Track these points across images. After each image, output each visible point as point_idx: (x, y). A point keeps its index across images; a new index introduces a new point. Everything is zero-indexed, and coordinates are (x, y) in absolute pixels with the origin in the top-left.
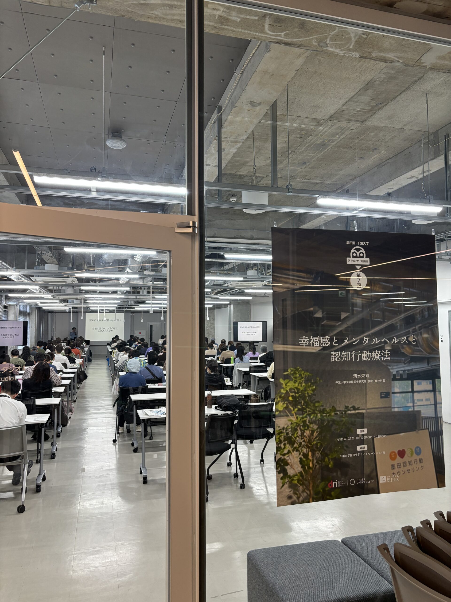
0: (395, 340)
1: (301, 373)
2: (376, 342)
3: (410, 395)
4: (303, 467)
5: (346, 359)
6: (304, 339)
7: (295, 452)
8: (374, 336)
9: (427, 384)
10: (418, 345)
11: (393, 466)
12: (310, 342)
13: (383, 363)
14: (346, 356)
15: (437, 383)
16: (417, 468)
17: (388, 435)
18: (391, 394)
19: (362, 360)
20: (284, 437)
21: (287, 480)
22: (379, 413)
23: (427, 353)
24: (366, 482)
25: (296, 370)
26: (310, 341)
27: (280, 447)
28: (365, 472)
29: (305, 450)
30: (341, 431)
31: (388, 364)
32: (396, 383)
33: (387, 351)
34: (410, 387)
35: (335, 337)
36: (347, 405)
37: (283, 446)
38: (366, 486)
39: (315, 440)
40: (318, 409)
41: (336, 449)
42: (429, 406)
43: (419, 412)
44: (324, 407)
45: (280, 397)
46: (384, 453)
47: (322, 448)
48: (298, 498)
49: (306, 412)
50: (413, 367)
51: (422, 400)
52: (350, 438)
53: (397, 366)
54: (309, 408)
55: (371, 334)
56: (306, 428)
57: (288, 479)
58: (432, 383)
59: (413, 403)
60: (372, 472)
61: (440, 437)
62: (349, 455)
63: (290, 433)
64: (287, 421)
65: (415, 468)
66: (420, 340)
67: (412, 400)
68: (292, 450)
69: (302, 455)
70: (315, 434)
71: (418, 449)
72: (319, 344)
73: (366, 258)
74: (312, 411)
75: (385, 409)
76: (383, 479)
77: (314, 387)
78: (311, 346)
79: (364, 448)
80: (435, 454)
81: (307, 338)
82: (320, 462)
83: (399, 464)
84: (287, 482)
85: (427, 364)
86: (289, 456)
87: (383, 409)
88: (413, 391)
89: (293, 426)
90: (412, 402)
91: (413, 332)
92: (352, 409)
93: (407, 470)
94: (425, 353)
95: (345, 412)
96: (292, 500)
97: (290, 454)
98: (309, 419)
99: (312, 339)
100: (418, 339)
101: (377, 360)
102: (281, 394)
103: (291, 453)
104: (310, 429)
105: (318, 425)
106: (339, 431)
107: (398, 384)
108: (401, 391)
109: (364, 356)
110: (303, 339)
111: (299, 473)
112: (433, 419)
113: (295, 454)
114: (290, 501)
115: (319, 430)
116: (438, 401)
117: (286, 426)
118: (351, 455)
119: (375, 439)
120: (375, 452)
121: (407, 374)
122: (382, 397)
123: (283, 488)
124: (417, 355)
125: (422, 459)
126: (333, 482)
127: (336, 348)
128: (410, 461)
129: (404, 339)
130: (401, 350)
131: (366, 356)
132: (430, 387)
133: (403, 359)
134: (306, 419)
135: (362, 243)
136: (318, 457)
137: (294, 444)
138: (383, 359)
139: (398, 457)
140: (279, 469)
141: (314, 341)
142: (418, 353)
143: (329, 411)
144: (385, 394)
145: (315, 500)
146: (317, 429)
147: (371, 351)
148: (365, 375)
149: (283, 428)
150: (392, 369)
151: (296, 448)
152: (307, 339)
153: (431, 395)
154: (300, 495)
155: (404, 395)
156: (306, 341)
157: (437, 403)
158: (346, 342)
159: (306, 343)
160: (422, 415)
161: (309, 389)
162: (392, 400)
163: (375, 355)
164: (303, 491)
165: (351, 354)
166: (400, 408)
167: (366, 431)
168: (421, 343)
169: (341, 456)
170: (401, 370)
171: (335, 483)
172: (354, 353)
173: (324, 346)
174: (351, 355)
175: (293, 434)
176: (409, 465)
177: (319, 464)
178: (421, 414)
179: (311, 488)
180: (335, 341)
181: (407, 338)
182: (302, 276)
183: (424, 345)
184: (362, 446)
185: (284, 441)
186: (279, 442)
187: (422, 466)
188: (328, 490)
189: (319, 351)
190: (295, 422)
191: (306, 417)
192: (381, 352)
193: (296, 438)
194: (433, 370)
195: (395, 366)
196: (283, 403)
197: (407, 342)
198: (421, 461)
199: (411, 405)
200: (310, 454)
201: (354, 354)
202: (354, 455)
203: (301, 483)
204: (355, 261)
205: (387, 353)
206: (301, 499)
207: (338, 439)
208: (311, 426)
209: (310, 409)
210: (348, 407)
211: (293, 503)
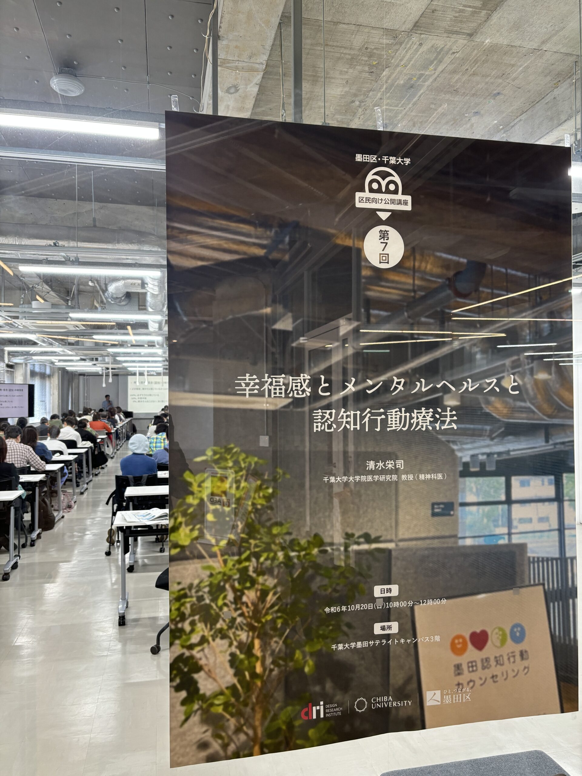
0: (470, 386)
1: (238, 458)
2: (424, 390)
3: (502, 510)
4: (238, 673)
5: (348, 427)
6: (247, 381)
7: (218, 640)
8: (417, 376)
9: (543, 484)
10: (525, 396)
11: (458, 667)
12: (261, 387)
13: (440, 437)
14: (349, 419)
15: (567, 483)
16: (513, 671)
17: (447, 598)
18: (456, 506)
19: (388, 429)
20: (192, 606)
21: (196, 707)
22: (427, 549)
23: (544, 414)
24: (394, 704)
25: (225, 452)
26: (262, 384)
27: (182, 630)
28: (392, 681)
29: (243, 636)
30: (335, 590)
31: (451, 438)
32: (471, 482)
33: (449, 409)
34: (503, 491)
35: (323, 377)
36: (350, 531)
37: (187, 627)
38: (394, 712)
39: (271, 611)
40: (277, 541)
41: (321, 632)
42: (546, 534)
43: (522, 547)
44: (293, 537)
45: (184, 514)
46: (437, 638)
47: (288, 631)
48: (225, 746)
49: (249, 548)
50: (511, 446)
51: (530, 520)
52: (358, 606)
53: (471, 443)
54: (255, 539)
55: (410, 371)
56: (248, 585)
57: (200, 702)
58: (553, 482)
59: (510, 525)
60: (408, 681)
61: (571, 601)
62: (353, 645)
63: (206, 596)
64: (200, 571)
65: (510, 672)
66: (529, 386)
67: (505, 520)
68: (212, 636)
69: (237, 647)
70: (270, 598)
71: (519, 629)
72: (283, 391)
73: (402, 194)
74: (264, 546)
75: (443, 540)
76: (434, 698)
77: (270, 491)
78: (264, 396)
79: (390, 627)
80: (558, 640)
81: (255, 377)
82: (281, 662)
83: (472, 662)
84: (198, 710)
85: (543, 439)
86: (203, 650)
87: (436, 541)
88: (509, 501)
89: (216, 582)
90: (507, 524)
91: (513, 368)
92: (362, 540)
93: (491, 675)
94: (540, 414)
95: (346, 547)
96: (210, 751)
97: (205, 645)
98: (255, 565)
99: (266, 379)
100: (525, 384)
101: (424, 429)
102: (185, 507)
103: (209, 643)
104: (256, 586)
105: (277, 577)
106: (330, 590)
107: (473, 485)
108: (481, 500)
109: (394, 419)
110: (245, 379)
111: (227, 688)
112: (555, 562)
113: (220, 644)
114: (203, 754)
115: (279, 589)
116: (567, 522)
117: (196, 582)
118: (359, 645)
119: (416, 608)
120: (415, 636)
121: (498, 462)
122: (434, 514)
123: (186, 725)
124: (521, 419)
125: (526, 652)
126: (313, 706)
127: (324, 403)
128: (497, 655)
129: (490, 384)
130: (481, 408)
131: (398, 419)
132: (550, 491)
133: (488, 428)
134: (247, 564)
135: (393, 160)
136: (277, 650)
137: (217, 621)
138: (438, 428)
139: (470, 646)
140: (178, 681)
141: (271, 384)
142: (524, 415)
143: (306, 545)
144: (442, 506)
145: (266, 750)
146: (275, 587)
147: (409, 410)
148: (395, 464)
149: (190, 587)
150: (460, 450)
151: (221, 630)
152: (254, 379)
153: (552, 509)
154: (231, 740)
155: (487, 508)
156: (252, 383)
157: (566, 527)
158: (351, 388)
159: (253, 390)
160: (530, 554)
161: (257, 496)
162: (460, 521)
163: (421, 418)
164: (239, 730)
165: (360, 415)
166: (477, 539)
167: (395, 590)
168: (531, 393)
169: (334, 647)
170: (483, 454)
171: (318, 708)
172: (369, 412)
173: (296, 396)
174: (362, 418)
175: (214, 599)
176: (496, 666)
177: (279, 666)
178: (526, 552)
179: (257, 723)
180: (324, 385)
181: (499, 380)
182: (244, 231)
183: (539, 397)
184: (386, 624)
185: (192, 614)
186: (178, 619)
187: (525, 668)
188: (301, 726)
189: (285, 407)
190: (220, 573)
191: (248, 559)
192: (435, 412)
193: (221, 609)
194: (557, 453)
195: (467, 443)
196: (191, 527)
197: (498, 390)
198: (524, 657)
199: (505, 530)
200: (257, 642)
201: (369, 415)
202: (365, 644)
203: (234, 711)
204: (375, 200)
205: (448, 413)
206: (232, 748)
207: (327, 610)
208: (261, 579)
209: (257, 541)
210: (353, 535)
211: (211, 759)
